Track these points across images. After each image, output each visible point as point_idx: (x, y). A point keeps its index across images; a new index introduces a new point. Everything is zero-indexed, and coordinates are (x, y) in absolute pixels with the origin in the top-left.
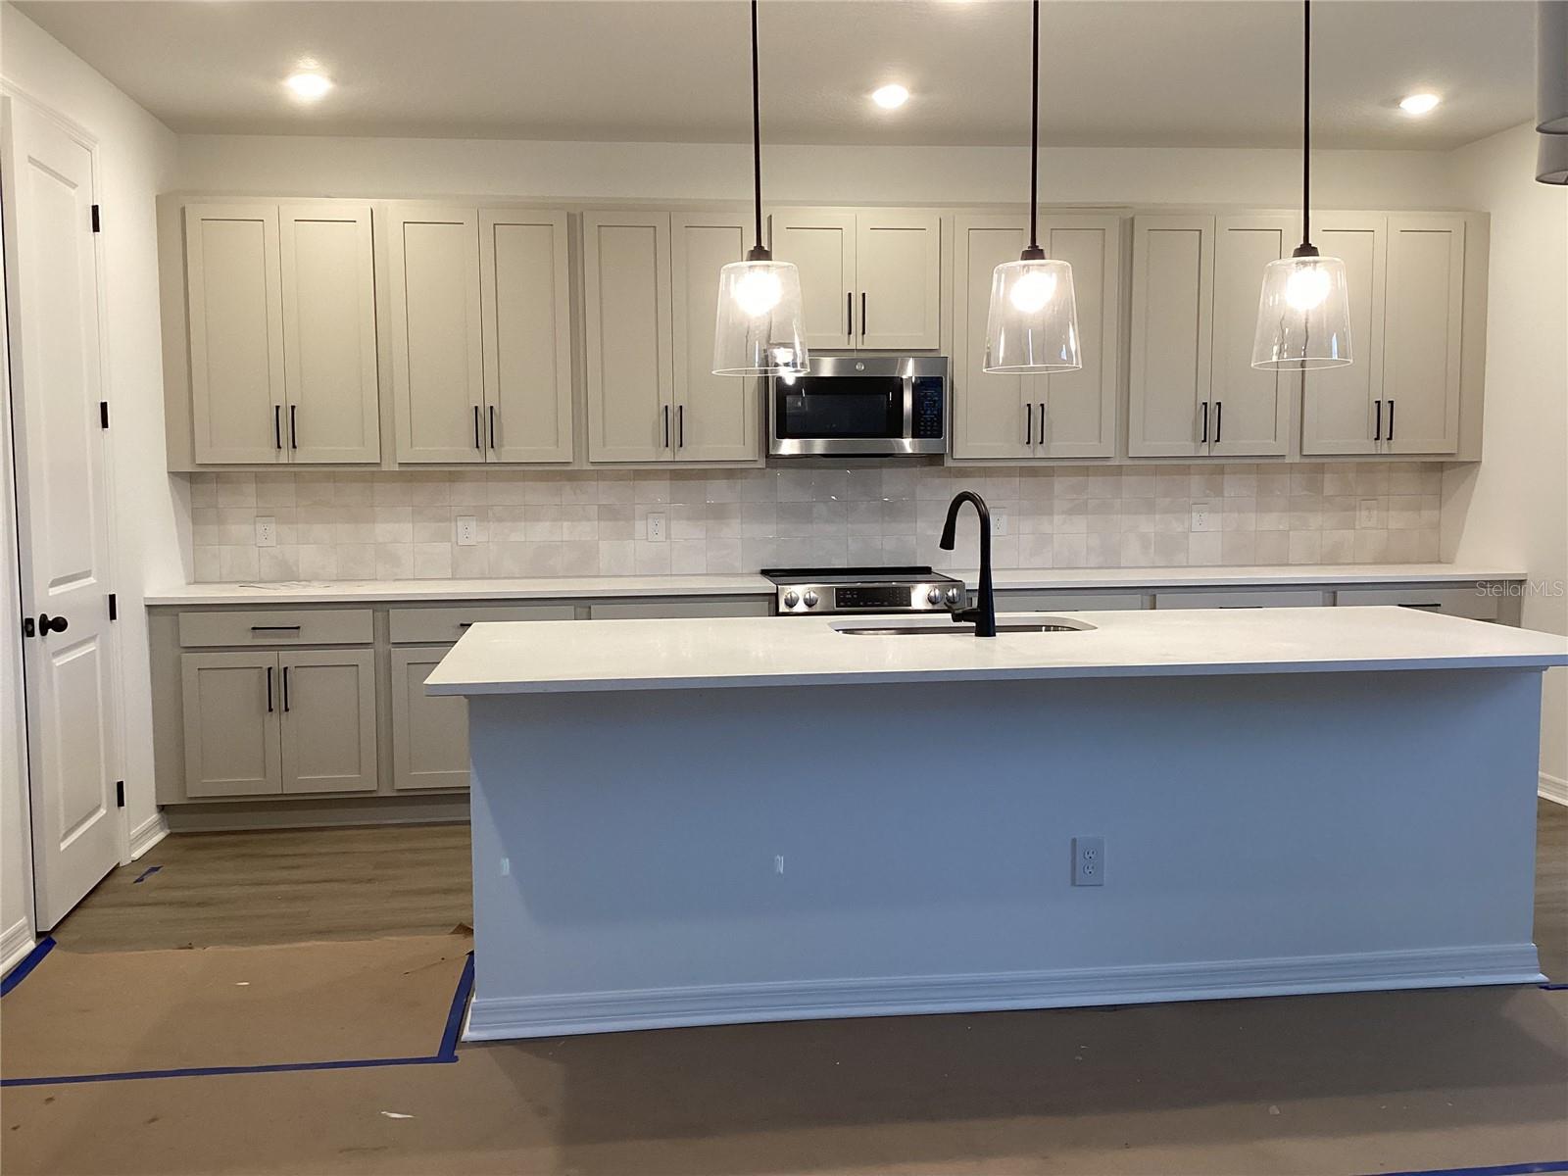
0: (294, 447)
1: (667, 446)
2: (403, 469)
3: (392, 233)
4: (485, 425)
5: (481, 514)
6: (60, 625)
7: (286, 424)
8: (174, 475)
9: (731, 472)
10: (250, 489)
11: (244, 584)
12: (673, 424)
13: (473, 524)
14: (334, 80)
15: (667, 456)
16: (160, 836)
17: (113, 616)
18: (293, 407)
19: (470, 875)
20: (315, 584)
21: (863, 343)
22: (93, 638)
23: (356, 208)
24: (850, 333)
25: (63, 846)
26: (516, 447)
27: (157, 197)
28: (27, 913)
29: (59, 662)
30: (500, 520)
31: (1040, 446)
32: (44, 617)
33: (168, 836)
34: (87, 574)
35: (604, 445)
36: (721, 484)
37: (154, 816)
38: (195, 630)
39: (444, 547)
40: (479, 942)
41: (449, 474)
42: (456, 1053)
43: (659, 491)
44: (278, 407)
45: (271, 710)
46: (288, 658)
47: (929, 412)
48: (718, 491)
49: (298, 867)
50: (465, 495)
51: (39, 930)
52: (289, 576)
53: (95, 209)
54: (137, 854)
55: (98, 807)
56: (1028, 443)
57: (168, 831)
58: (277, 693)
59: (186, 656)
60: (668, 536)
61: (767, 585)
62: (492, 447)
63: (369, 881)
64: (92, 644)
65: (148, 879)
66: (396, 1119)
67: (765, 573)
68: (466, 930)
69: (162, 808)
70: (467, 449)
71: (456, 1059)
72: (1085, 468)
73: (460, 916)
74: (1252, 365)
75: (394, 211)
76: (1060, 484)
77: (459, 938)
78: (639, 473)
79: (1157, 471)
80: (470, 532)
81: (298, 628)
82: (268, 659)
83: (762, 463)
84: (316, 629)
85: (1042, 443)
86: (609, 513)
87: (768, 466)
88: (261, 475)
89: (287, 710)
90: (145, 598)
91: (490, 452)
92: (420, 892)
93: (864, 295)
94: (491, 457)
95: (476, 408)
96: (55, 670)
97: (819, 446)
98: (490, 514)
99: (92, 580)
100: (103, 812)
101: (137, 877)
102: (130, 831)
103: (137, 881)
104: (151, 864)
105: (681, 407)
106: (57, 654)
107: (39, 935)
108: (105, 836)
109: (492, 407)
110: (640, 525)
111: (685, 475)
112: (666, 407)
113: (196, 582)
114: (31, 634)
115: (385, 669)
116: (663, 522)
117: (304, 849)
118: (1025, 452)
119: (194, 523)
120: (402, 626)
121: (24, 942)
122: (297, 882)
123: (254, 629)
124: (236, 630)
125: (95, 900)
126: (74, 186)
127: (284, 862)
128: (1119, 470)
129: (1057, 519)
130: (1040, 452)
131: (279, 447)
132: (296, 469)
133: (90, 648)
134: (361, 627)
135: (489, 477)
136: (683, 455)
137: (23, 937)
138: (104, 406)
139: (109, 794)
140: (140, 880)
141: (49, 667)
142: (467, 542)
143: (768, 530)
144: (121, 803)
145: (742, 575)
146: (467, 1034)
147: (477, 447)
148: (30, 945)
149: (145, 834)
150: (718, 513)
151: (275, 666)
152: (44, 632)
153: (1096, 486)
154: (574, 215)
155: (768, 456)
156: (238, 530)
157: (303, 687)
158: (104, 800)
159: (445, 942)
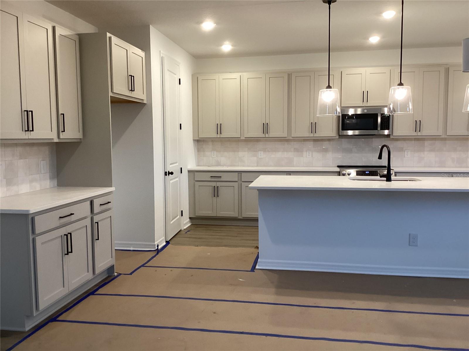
0: (221, 133)
1: (312, 133)
2: (246, 139)
3: (245, 81)
4: (265, 128)
5: (265, 150)
6: (172, 173)
7: (219, 128)
8: (194, 140)
9: (330, 140)
10: (211, 143)
11: (209, 166)
12: (314, 127)
13: (262, 152)
14: (232, 46)
15: (312, 135)
16: (189, 224)
17: (181, 172)
18: (221, 124)
19: (258, 237)
20: (225, 166)
21: (367, 104)
22: (177, 177)
23: (236, 75)
24: (363, 102)
25: (171, 223)
26: (273, 133)
27: (192, 75)
28: (164, 236)
29: (171, 182)
30: (269, 151)
31: (419, 132)
32: (169, 172)
33: (192, 225)
34: (176, 163)
35: (295, 132)
36: (327, 143)
37: (188, 220)
38: (198, 177)
39: (255, 158)
40: (260, 250)
41: (257, 140)
42: (255, 270)
43: (310, 145)
44: (217, 124)
45: (214, 196)
46: (218, 184)
47: (386, 123)
48: (326, 145)
49: (219, 233)
50: (260, 145)
51: (166, 240)
52: (219, 164)
53: (180, 79)
54: (185, 228)
55: (177, 216)
56: (416, 131)
57: (191, 224)
58: (216, 192)
59: (196, 183)
60: (312, 156)
61: (338, 170)
62: (267, 133)
63: (236, 237)
64: (177, 178)
65: (188, 233)
66: (241, 281)
67: (338, 166)
68: (257, 248)
69: (190, 218)
70: (261, 133)
71: (254, 272)
72: (434, 138)
73: (256, 245)
74: (463, 111)
75: (246, 75)
76: (427, 143)
77: (256, 249)
78: (305, 140)
79: (457, 139)
80: (261, 155)
81: (221, 177)
82: (214, 184)
83: (338, 137)
84: (225, 177)
85: (420, 131)
86: (296, 150)
87: (339, 138)
88: (213, 140)
89: (218, 196)
90: (188, 169)
91: (267, 134)
92: (247, 240)
93: (367, 91)
94: (267, 136)
95: (264, 123)
96: (170, 184)
97: (357, 132)
98: (267, 150)
99: (177, 164)
100: (178, 217)
101: (185, 232)
102: (184, 222)
103: (185, 233)
104: (188, 230)
105: (316, 123)
106: (171, 180)
107: (166, 242)
108: (179, 222)
109: (267, 123)
110: (305, 153)
111: (317, 140)
112: (312, 123)
113: (198, 166)
114: (166, 175)
115: (240, 187)
116: (311, 152)
117: (222, 229)
118: (415, 134)
119: (198, 152)
120: (245, 177)
121: (163, 243)
122: (220, 236)
123: (211, 177)
124: (207, 177)
125: (177, 236)
126: (175, 74)
127: (217, 232)
128: (445, 139)
129: (426, 153)
130: (419, 134)
131: (217, 134)
132: (221, 139)
133: (177, 179)
134: (235, 177)
135: (266, 141)
136: (316, 135)
137: (163, 242)
138: (181, 124)
139: (180, 213)
140: (186, 233)
141: (170, 182)
142: (261, 157)
143: (339, 155)
144: (182, 215)
145: (332, 167)
146: (257, 267)
147: (264, 133)
148: (165, 243)
149: (186, 224)
150: (326, 150)
151: (215, 185)
152: (169, 175)
153: (438, 144)
154: (289, 74)
155: (339, 135)
156: (208, 153)
157: (222, 191)
158: (179, 215)
159: (253, 250)
